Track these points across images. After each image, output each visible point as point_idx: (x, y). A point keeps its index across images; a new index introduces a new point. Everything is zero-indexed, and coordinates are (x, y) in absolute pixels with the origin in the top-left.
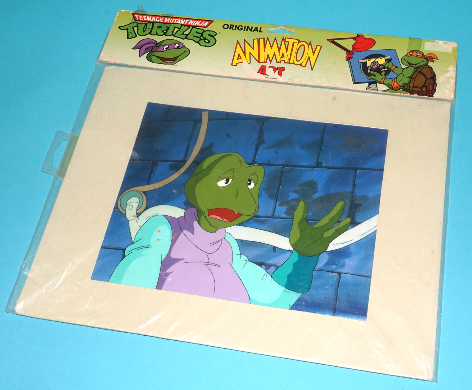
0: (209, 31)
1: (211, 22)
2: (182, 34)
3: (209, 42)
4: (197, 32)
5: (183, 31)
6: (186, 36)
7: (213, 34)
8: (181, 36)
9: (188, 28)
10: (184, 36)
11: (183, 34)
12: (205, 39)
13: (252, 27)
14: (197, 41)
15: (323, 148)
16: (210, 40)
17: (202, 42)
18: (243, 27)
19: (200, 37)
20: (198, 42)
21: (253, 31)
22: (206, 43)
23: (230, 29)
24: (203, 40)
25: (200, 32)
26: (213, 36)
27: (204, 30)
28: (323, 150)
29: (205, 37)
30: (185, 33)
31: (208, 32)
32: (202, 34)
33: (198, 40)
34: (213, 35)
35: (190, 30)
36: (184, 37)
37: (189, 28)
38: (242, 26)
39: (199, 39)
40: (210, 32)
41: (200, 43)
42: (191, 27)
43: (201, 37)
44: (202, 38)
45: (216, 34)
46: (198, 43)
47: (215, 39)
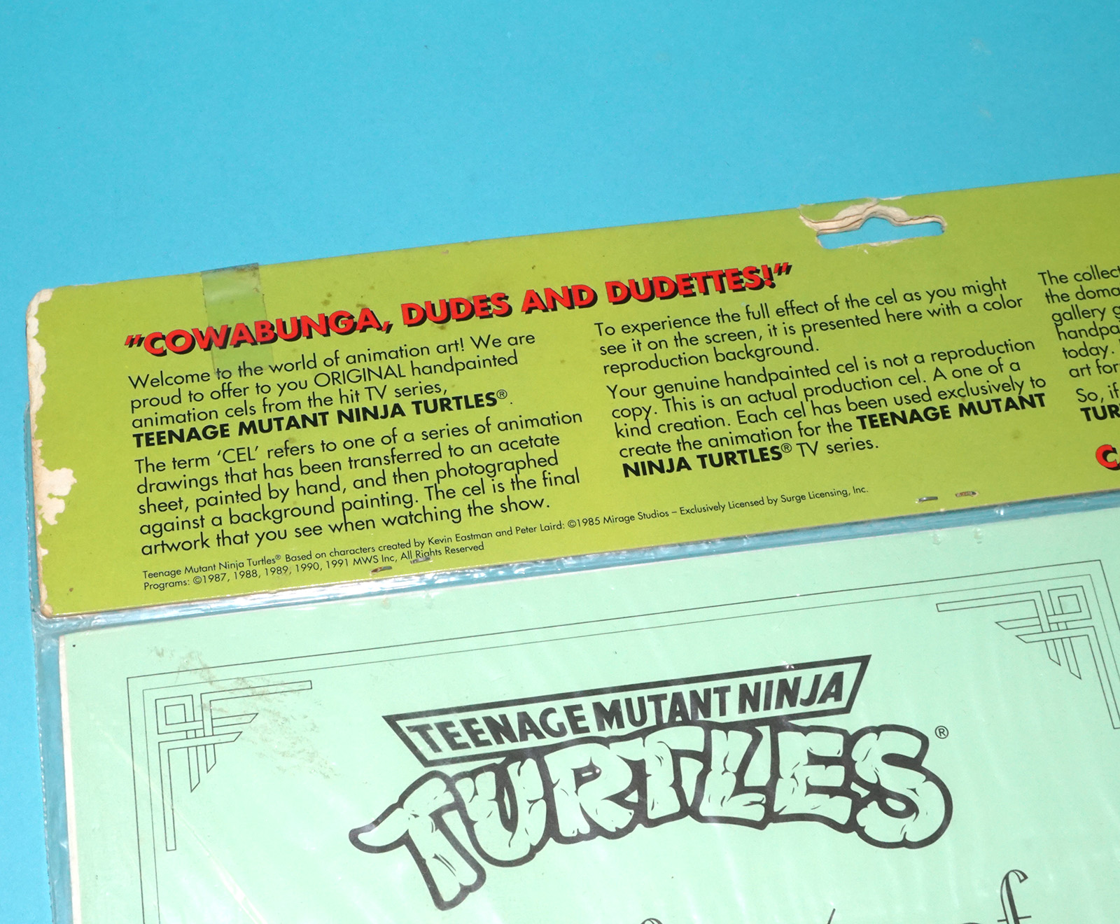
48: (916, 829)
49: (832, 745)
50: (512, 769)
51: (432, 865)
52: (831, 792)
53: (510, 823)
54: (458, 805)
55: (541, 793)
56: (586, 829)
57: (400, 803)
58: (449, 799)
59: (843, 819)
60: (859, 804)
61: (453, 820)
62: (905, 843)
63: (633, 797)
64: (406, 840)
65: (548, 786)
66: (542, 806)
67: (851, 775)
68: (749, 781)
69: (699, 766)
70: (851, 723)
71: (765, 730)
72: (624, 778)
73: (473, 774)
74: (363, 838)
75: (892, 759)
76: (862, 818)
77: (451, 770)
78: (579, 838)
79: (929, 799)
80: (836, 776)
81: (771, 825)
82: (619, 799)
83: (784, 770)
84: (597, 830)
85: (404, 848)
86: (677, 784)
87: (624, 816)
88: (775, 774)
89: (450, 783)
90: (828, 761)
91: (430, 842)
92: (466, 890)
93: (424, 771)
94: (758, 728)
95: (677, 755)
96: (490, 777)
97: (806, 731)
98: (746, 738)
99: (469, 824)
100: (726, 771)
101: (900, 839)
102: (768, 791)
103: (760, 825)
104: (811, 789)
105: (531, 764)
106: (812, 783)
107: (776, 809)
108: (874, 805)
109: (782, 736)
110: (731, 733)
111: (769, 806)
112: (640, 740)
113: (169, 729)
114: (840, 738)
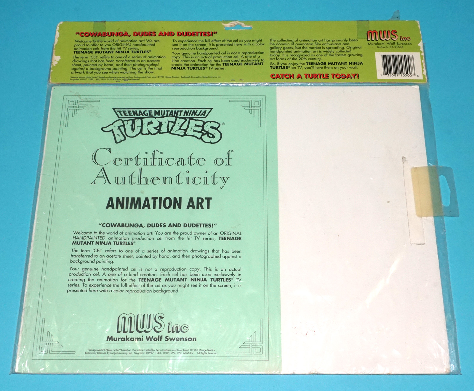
48: (213, 140)
49: (201, 123)
50: (136, 121)
51: (116, 136)
52: (198, 132)
53: (133, 130)
54: (124, 126)
55: (140, 125)
56: (148, 133)
57: (112, 124)
58: (122, 124)
59: (199, 137)
60: (203, 134)
61: (122, 128)
62: (211, 143)
63: (158, 128)
64: (112, 131)
65: (142, 124)
66: (140, 128)
67: (203, 129)
68: (182, 128)
69: (173, 124)
70: (205, 120)
71: (188, 119)
72: (158, 124)
73: (128, 121)
74: (104, 129)
75: (212, 127)
76: (203, 137)
77: (123, 119)
78: (146, 134)
79: (218, 136)
80: (200, 129)
81: (184, 136)
82: (156, 128)
83: (190, 127)
84: (150, 133)
85: (111, 132)
86: (168, 127)
87: (156, 131)
88: (188, 127)
89: (123, 122)
90: (199, 126)
91: (116, 131)
92: (121, 141)
93: (118, 119)
94: (187, 119)
95: (169, 122)
96: (131, 121)
97: (196, 120)
98: (184, 120)
99: (125, 129)
100: (178, 126)
101: (210, 142)
102: (186, 130)
103: (183, 136)
104: (194, 131)
105: (140, 120)
106: (195, 130)
107: (186, 134)
108: (206, 135)
109: (191, 121)
110: (181, 119)
111: (185, 133)
112: (162, 118)
113: (70, 106)
114: (203, 122)
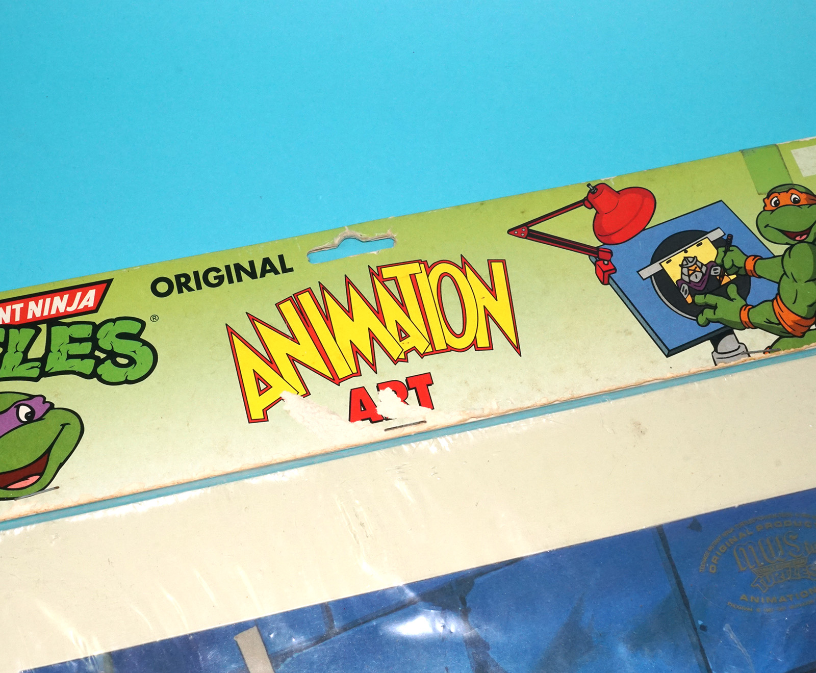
0: (114, 321)
1: (105, 285)
2: (22, 363)
3: (132, 362)
4: (73, 340)
5: (22, 348)
6: (38, 364)
7: (134, 328)
8: (23, 371)
9: (32, 332)
10: (32, 368)
11: (25, 360)
12: (112, 355)
13: (252, 263)
14: (88, 371)
15: (700, 623)
16: (133, 355)
17: (107, 369)
18: (220, 274)
19: (91, 356)
20: (94, 375)
21: (263, 275)
22: (124, 370)
23: (180, 291)
24: (109, 362)
25: (86, 336)
26: (136, 337)
27: (93, 324)
28: (703, 628)
29: (110, 348)
30: (31, 355)
31: (111, 324)
32: (93, 339)
33: (87, 366)
34: (135, 331)
35: (42, 337)
36: (35, 373)
37: (38, 331)
38: (218, 270)
39: (92, 362)
40: (118, 322)
41: (103, 377)
42: (44, 327)
43: (97, 353)
44: (102, 356)
45: (143, 324)
46: (95, 379)
47: (145, 343)
